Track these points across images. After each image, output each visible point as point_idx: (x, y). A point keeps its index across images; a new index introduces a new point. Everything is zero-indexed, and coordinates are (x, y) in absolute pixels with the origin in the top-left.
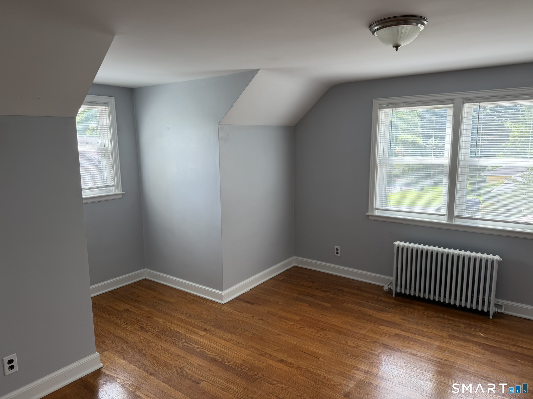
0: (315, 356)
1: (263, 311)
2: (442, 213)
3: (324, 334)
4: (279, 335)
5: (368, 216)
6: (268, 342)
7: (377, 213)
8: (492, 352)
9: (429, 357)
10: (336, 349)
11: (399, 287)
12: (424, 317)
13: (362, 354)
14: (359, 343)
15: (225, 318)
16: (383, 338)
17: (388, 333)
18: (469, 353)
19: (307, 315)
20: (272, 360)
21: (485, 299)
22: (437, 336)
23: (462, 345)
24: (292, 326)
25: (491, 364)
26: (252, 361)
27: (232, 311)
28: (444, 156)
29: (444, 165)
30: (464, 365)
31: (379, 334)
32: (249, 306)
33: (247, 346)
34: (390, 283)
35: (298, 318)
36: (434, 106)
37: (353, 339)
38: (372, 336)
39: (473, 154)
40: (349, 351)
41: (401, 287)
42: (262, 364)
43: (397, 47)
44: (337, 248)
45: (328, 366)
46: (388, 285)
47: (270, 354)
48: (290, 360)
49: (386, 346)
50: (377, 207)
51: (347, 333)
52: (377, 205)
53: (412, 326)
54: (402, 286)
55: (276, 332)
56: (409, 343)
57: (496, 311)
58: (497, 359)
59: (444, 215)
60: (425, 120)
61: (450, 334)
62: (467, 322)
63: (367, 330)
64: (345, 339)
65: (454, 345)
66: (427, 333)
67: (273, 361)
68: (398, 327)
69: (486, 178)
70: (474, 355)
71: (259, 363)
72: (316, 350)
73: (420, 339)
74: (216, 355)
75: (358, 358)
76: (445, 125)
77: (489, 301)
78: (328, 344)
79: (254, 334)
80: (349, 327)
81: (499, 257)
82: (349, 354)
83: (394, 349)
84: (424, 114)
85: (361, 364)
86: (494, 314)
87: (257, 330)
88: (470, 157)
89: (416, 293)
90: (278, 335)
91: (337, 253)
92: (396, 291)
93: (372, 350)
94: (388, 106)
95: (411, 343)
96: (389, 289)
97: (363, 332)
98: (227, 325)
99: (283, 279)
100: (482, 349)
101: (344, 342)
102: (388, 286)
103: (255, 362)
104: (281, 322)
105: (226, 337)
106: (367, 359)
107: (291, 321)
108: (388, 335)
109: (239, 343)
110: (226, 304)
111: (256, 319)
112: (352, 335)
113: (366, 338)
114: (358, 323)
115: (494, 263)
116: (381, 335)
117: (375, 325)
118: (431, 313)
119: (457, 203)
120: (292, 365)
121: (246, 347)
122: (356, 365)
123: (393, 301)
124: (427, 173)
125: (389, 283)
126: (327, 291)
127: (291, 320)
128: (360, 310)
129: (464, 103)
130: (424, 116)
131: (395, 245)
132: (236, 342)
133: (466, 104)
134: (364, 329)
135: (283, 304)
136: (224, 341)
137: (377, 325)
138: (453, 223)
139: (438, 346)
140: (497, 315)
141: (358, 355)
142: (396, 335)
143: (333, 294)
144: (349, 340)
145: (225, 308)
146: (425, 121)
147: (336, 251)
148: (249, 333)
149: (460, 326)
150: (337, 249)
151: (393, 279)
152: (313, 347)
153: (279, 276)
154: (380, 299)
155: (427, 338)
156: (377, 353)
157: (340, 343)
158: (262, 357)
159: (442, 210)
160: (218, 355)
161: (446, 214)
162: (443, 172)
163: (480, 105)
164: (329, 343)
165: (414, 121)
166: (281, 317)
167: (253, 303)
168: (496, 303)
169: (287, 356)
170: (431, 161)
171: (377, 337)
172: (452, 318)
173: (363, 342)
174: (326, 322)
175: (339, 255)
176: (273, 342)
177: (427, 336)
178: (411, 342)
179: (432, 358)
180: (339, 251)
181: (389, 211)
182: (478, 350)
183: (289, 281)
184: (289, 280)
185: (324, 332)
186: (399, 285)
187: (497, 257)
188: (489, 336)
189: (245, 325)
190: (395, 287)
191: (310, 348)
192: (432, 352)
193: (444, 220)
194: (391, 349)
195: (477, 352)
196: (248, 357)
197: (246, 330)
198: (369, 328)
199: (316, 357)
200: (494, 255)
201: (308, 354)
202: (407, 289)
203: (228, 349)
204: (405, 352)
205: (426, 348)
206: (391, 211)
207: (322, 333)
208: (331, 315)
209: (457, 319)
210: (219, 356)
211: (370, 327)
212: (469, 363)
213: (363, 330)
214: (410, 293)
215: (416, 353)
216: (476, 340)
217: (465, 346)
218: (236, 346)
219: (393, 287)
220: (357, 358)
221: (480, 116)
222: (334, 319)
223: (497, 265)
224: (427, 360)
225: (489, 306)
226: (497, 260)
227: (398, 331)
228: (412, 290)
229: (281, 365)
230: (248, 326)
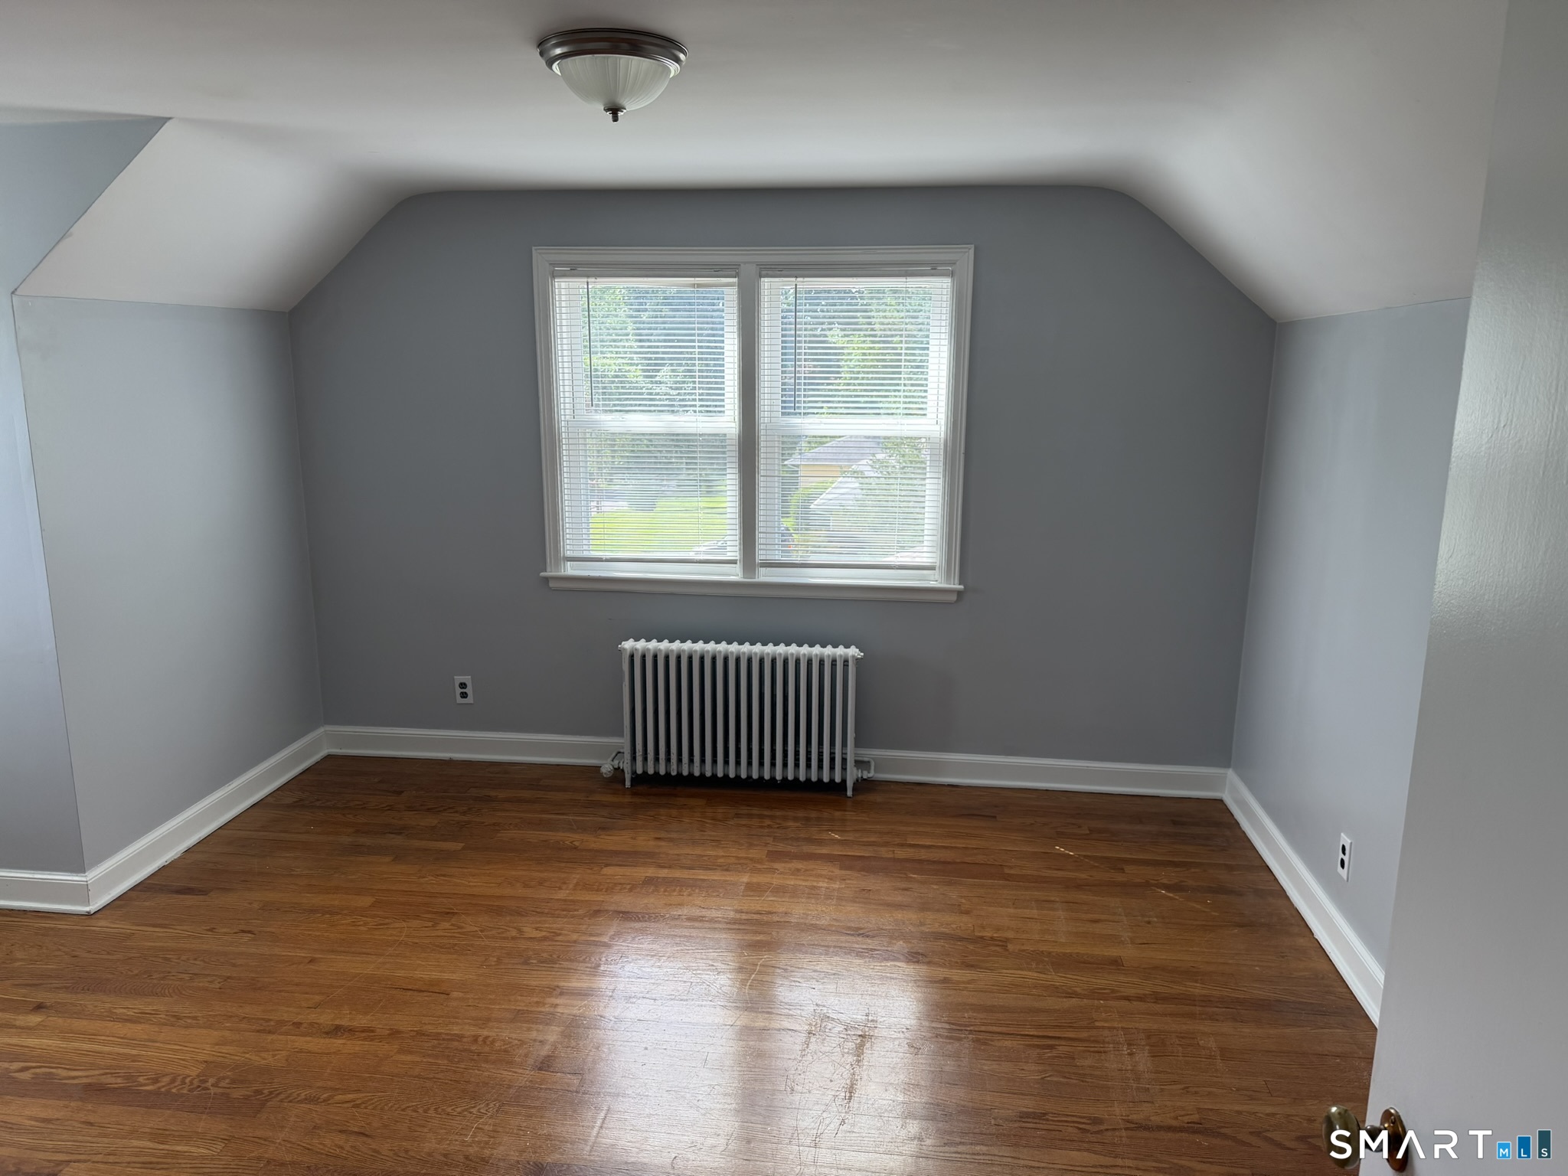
0: (437, 990)
1: (245, 905)
2: (729, 556)
3: (452, 925)
4: (312, 961)
5: (547, 579)
6: (280, 991)
7: (570, 570)
8: (861, 871)
9: (732, 915)
10: (494, 957)
11: (639, 759)
12: (707, 823)
13: (568, 951)
14: (555, 926)
15: (108, 953)
16: (616, 898)
17: (628, 882)
18: (815, 884)
19: (394, 888)
20: (306, 1036)
21: (834, 753)
22: (742, 861)
23: (798, 870)
24: (351, 928)
25: (863, 897)
26: (237, 1058)
27: (127, 927)
28: (724, 412)
29: (725, 435)
30: (808, 915)
31: (604, 890)
32: (189, 900)
33: (211, 1019)
34: (616, 755)
35: (366, 901)
36: (693, 279)
37: (539, 919)
38: (587, 899)
39: (790, 408)
40: (531, 953)
41: (645, 759)
42: (274, 1056)
43: (614, 111)
44: (462, 681)
45: (479, 1005)
46: (611, 759)
47: (295, 1021)
48: (362, 1021)
49: (626, 916)
50: (569, 554)
51: (517, 907)
52: (569, 548)
53: (682, 852)
54: (649, 756)
55: (303, 955)
56: (682, 893)
57: (860, 776)
58: (873, 882)
59: (734, 562)
60: (644, 316)
61: (771, 849)
62: (801, 814)
63: (571, 886)
64: (515, 925)
65: (782, 875)
66: (720, 860)
67: (310, 1038)
68: (649, 860)
69: (798, 471)
70: (826, 885)
71: (263, 1054)
72: (435, 975)
73: (706, 878)
74: (101, 1072)
75: (557, 966)
76: (721, 332)
77: (844, 756)
78: (469, 948)
79: (229, 978)
80: (521, 891)
81: (858, 650)
82: (532, 961)
83: (647, 916)
84: (642, 301)
85: (567, 977)
86: (854, 784)
87: (234, 965)
88: (783, 414)
89: (683, 768)
90: (310, 961)
91: (464, 695)
92: (634, 772)
93: (591, 935)
94: (574, 270)
95: (685, 894)
96: (615, 769)
97: (562, 895)
98: (122, 973)
99: (295, 800)
100: (841, 869)
101: (514, 933)
102: (612, 763)
103: (247, 1056)
104: (314, 925)
105: (124, 1011)
106: (584, 961)
107: (346, 915)
108: (628, 887)
109: (178, 1018)
110: (100, 912)
111: (225, 934)
112: (533, 909)
113: (571, 907)
114: (545, 875)
115: (848, 666)
116: (610, 890)
117: (591, 869)
118: (721, 810)
119: (761, 530)
120: (373, 1031)
121: (209, 1022)
122: (556, 983)
123: (627, 799)
124: (660, 462)
125: (614, 754)
126: (445, 810)
127: (345, 912)
128: (545, 841)
129: (761, 277)
130: (641, 304)
131: (625, 649)
132: (166, 1015)
133: (766, 280)
134: (564, 887)
135: (312, 872)
136: (120, 1026)
137: (596, 869)
138: (756, 580)
139: (747, 883)
140: (863, 785)
141: (558, 957)
142: (649, 881)
143: (464, 813)
144: (527, 925)
145: (103, 923)
146: (644, 319)
147: (459, 691)
148: (210, 979)
149: (786, 828)
150: (463, 685)
151: (624, 742)
152: (426, 969)
153: (278, 792)
154: (594, 799)
155: (723, 870)
156: (605, 939)
157: (504, 938)
158: (270, 1037)
159: (729, 549)
160: (108, 1071)
161: (738, 558)
162: (724, 453)
163: (796, 285)
164: (472, 945)
165: (617, 316)
166: (313, 911)
167: (203, 891)
168: (857, 758)
169: (350, 1013)
170: (694, 425)
171: (600, 898)
172: (766, 813)
173: (565, 920)
174: (455, 894)
175: (470, 700)
176: (297, 985)
177: (720, 866)
178: (684, 889)
179: (738, 916)
180: (469, 690)
181: (602, 561)
182: (833, 872)
183: (318, 804)
184: (318, 800)
185: (454, 920)
186: (641, 753)
187: (853, 651)
188: (850, 837)
189: (188, 959)
190: (629, 761)
191: (418, 974)
192: (735, 902)
193: (734, 574)
194: (639, 918)
195: (831, 879)
196: (220, 1050)
197: (195, 974)
198: (575, 881)
199: (439, 993)
200: (847, 647)
201: (414, 990)
202: (660, 761)
203: (143, 1043)
204: (674, 918)
205: (721, 895)
206: (607, 560)
207: (446, 925)
208: (466, 870)
209: (778, 813)
210: (112, 1074)
211: (578, 876)
212: (818, 906)
213: (560, 888)
214: (668, 770)
215: (700, 914)
216: (824, 851)
217: (806, 870)
218: (170, 1028)
219: (625, 763)
220: (556, 963)
221: (799, 312)
222: (476, 880)
223: (855, 669)
224: (727, 923)
225: (844, 769)
226: (853, 656)
227: (650, 872)
228: (672, 761)
229: (338, 1043)
230: (203, 961)
